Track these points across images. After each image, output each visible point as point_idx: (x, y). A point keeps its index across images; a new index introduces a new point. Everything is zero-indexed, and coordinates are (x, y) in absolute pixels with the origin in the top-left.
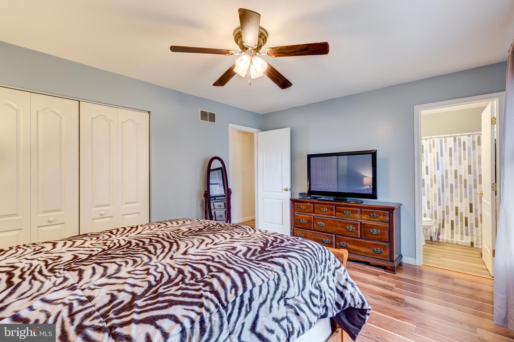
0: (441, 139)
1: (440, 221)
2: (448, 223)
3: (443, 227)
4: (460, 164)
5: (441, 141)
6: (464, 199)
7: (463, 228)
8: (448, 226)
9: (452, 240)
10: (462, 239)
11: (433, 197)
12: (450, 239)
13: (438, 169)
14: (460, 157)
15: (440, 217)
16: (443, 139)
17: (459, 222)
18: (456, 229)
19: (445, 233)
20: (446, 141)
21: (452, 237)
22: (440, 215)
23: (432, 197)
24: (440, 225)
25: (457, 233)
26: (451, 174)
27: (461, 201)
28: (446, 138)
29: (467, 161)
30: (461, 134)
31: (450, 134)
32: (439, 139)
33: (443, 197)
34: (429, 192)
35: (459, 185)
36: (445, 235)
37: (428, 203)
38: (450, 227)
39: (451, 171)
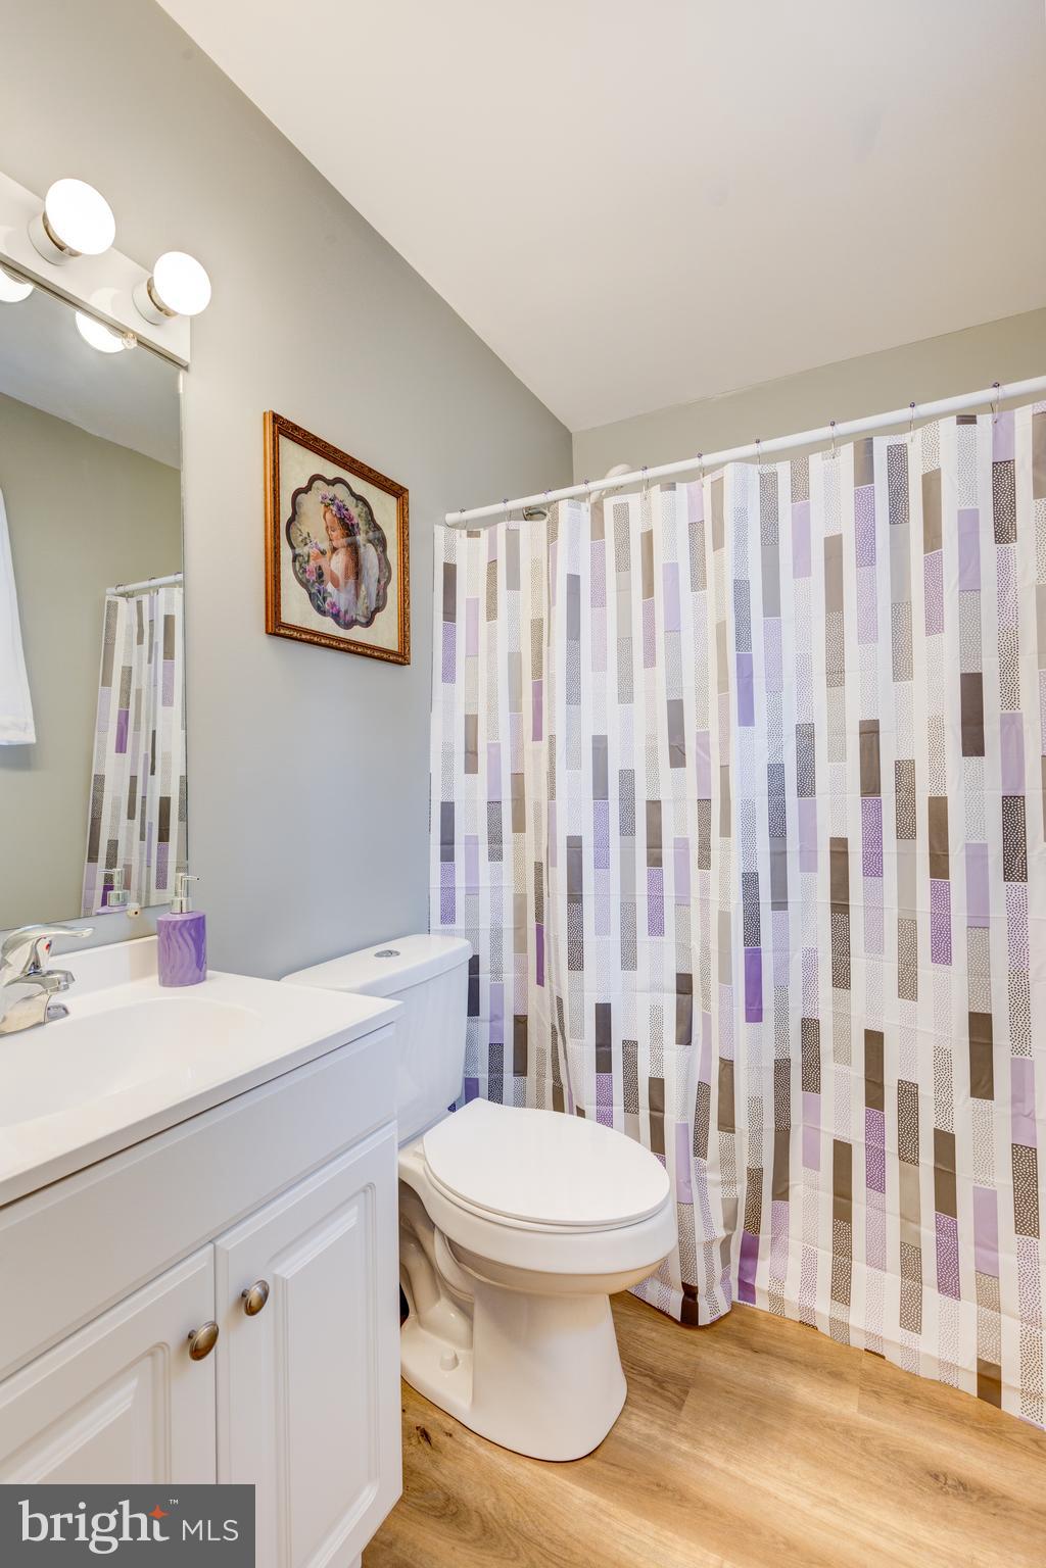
0: (767, 469)
1: (756, 1148)
2: (812, 1162)
3: (781, 1192)
4: (901, 669)
5: (768, 483)
6: (926, 968)
7: (918, 1222)
8: (811, 1186)
9: (839, 1311)
10: (911, 1318)
11: (714, 947)
12: (823, 1307)
13: (747, 717)
14: (900, 609)
15: (755, 1115)
16: (783, 470)
17: (892, 1164)
18: (868, 1218)
19: (795, 1244)
20: (800, 491)
21: (841, 1291)
22: (755, 1102)
23: (705, 949)
24: (755, 1176)
25: (877, 1262)
26: (838, 754)
27: (908, 987)
28: (799, 458)
29: (949, 639)
30: (905, 413)
31: (833, 424)
32: (754, 471)
33: (782, 948)
34: (688, 905)
35: (894, 850)
36: (794, 1265)
37: (679, 992)
38: (827, 1197)
39: (837, 732)
